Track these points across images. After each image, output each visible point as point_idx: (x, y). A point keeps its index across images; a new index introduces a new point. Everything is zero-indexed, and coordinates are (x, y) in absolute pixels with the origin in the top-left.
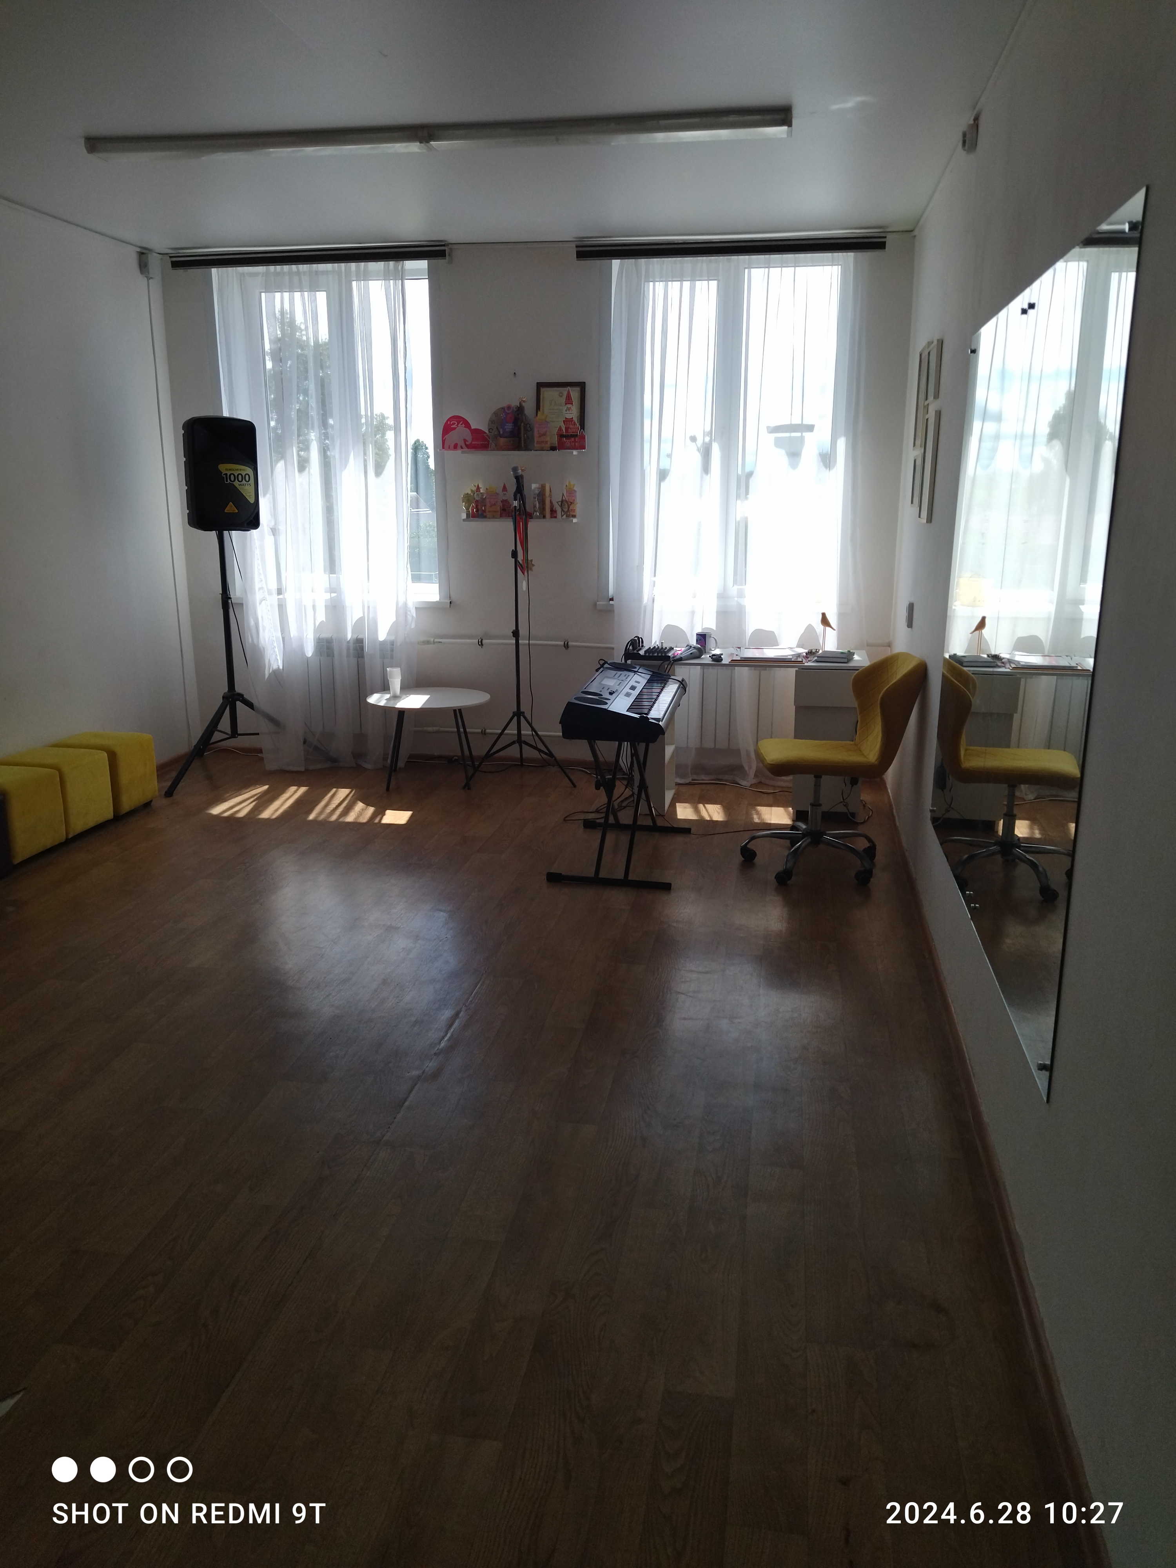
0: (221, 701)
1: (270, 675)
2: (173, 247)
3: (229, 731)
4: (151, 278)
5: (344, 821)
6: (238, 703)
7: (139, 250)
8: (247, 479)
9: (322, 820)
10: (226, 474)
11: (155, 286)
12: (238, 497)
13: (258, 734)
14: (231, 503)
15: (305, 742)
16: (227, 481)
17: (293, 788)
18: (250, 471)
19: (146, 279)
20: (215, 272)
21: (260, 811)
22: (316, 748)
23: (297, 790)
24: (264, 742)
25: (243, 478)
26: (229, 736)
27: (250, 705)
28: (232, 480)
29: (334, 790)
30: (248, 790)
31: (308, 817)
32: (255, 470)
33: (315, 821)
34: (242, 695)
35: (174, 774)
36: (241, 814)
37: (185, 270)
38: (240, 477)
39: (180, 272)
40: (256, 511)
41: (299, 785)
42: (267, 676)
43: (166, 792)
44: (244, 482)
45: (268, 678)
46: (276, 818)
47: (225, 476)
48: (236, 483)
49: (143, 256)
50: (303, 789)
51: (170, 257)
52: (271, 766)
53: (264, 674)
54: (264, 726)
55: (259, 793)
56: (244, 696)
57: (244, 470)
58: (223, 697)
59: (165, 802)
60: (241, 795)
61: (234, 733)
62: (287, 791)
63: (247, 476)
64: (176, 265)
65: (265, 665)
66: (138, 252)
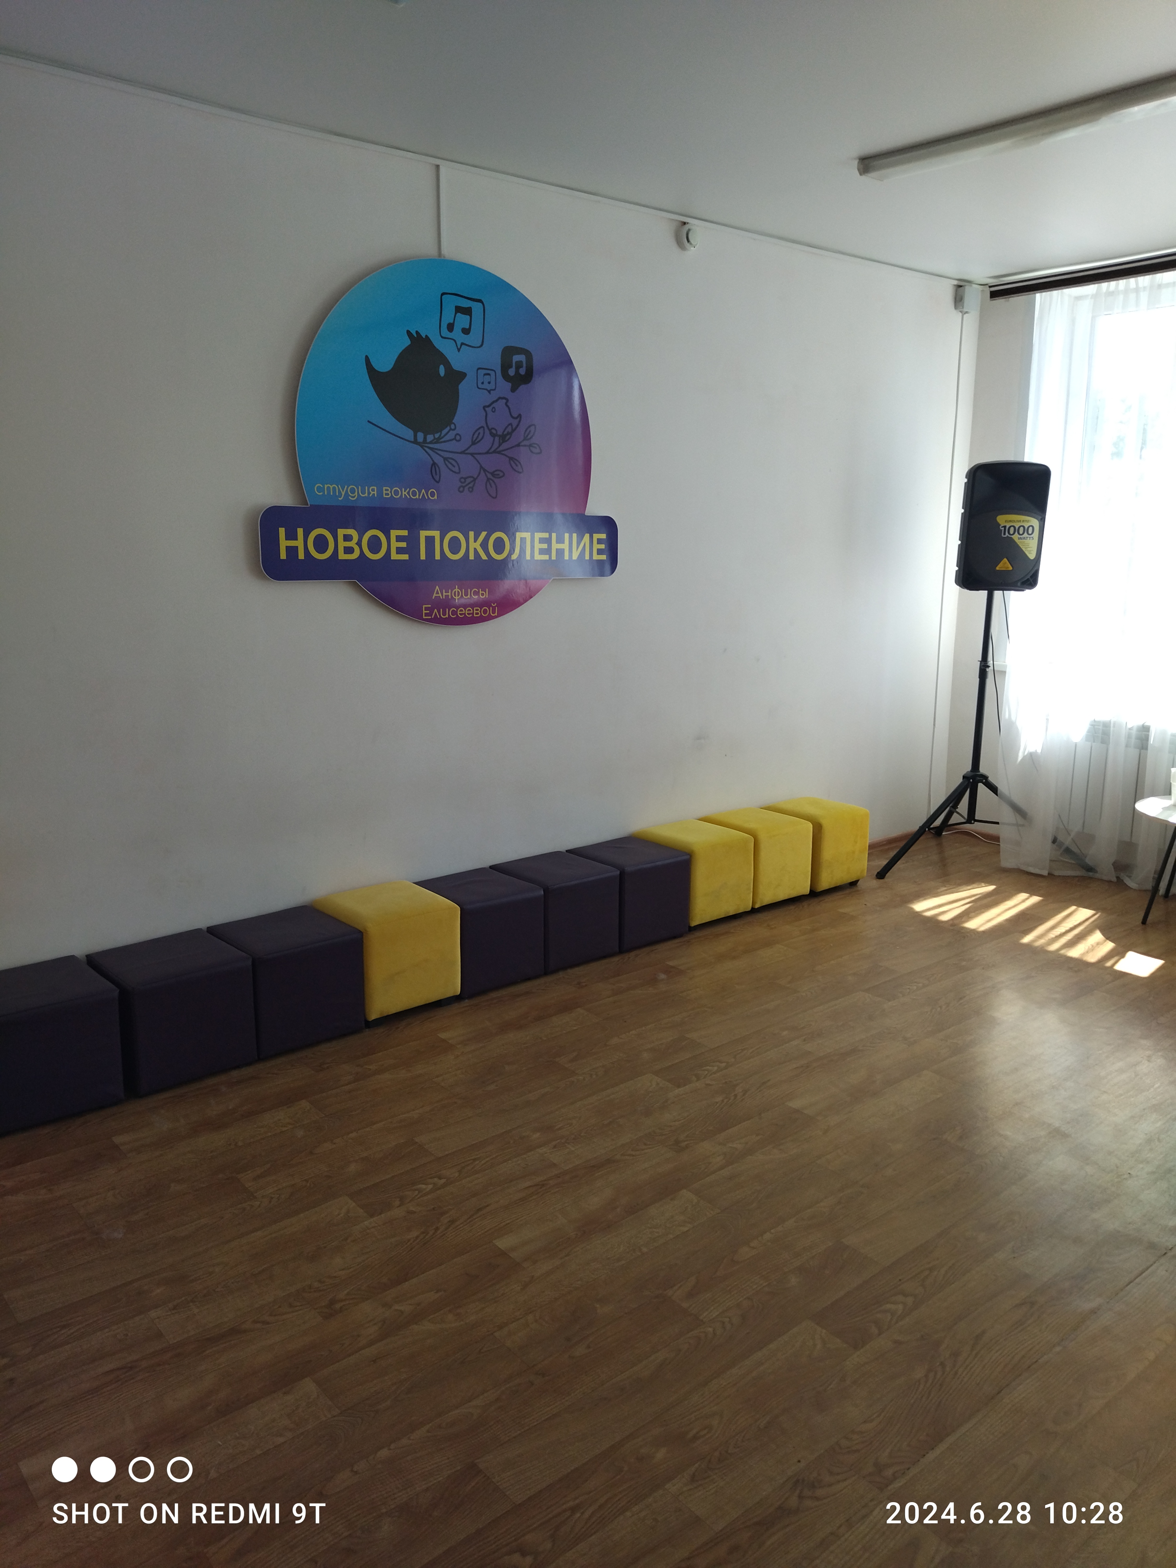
0: (961, 780)
1: (1024, 758)
2: (992, 275)
3: (965, 815)
4: (967, 312)
5: (1066, 954)
6: (980, 786)
7: (956, 282)
8: (1030, 532)
9: (1038, 947)
10: (1005, 527)
11: (971, 320)
12: (1014, 552)
13: (998, 823)
14: (1005, 559)
15: (1054, 841)
16: (1005, 534)
17: (1024, 896)
18: (1035, 522)
19: (961, 314)
20: (1039, 297)
21: (970, 918)
22: (1068, 851)
23: (1027, 899)
24: (1005, 832)
25: (1026, 530)
26: (965, 821)
27: (994, 789)
28: (1011, 533)
29: (1073, 908)
30: (969, 887)
31: (1023, 937)
32: (1042, 521)
33: (1028, 946)
34: (986, 777)
35: (892, 854)
36: (945, 918)
37: (1006, 299)
38: (1021, 530)
39: (1000, 302)
40: (1035, 569)
41: (1032, 893)
42: (1020, 759)
43: (878, 873)
44: (1026, 535)
45: (1021, 760)
46: (984, 932)
47: (1003, 528)
48: (1016, 537)
49: (960, 289)
50: (1035, 899)
51: (990, 287)
52: (1007, 862)
53: (1017, 756)
54: (1006, 815)
55: (979, 894)
56: (989, 779)
57: (1028, 521)
58: (964, 777)
59: (875, 883)
60: (957, 892)
61: (971, 817)
62: (1014, 898)
63: (1031, 529)
64: (994, 295)
65: (1020, 746)
66: (955, 285)
